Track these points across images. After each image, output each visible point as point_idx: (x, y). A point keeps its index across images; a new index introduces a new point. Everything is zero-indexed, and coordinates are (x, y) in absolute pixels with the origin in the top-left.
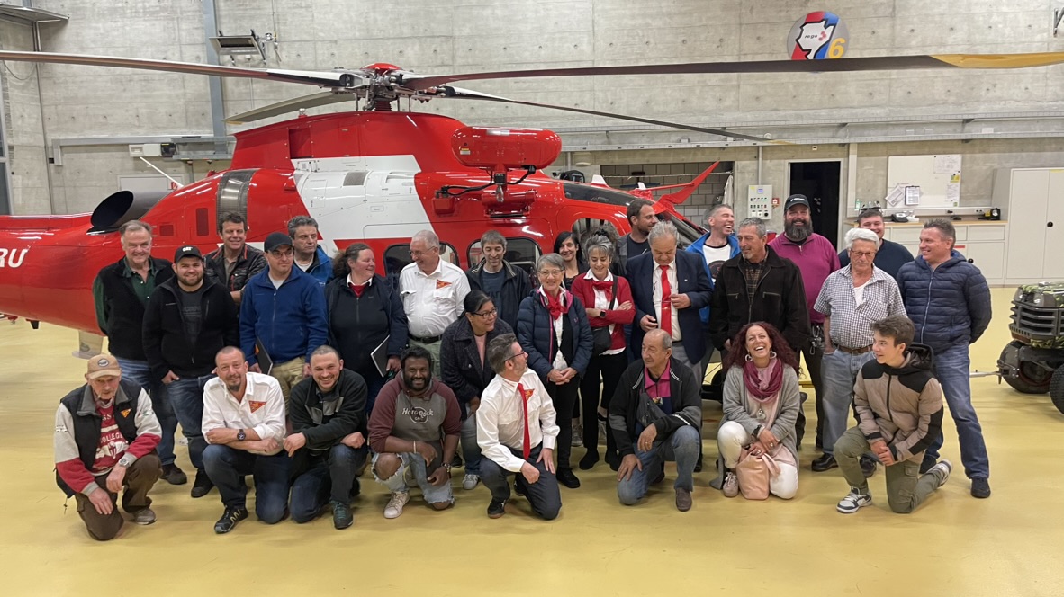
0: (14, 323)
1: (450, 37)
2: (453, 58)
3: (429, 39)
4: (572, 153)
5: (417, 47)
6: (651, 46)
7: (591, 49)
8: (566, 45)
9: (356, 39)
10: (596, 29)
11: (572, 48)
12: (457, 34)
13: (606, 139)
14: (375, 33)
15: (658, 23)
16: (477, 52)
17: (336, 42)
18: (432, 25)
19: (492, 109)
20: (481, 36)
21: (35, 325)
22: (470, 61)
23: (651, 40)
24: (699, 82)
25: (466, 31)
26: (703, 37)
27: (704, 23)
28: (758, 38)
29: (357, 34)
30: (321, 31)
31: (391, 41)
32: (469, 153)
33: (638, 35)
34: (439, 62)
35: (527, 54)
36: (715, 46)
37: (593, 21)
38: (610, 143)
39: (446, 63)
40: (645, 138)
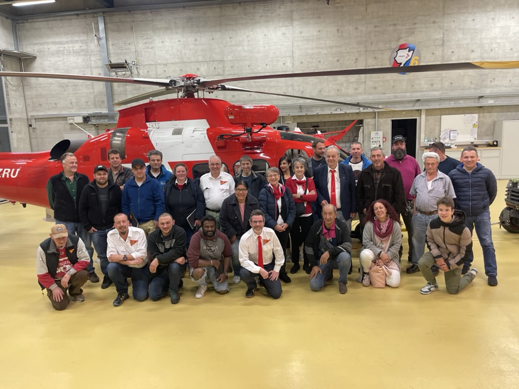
0: (14, 204)
1: (222, 61)
2: (224, 71)
3: (211, 62)
4: (283, 117)
5: (206, 66)
6: (321, 63)
7: (292, 65)
8: (280, 63)
9: (176, 63)
10: (294, 55)
11: (282, 65)
12: (225, 59)
13: (299, 110)
14: (186, 60)
15: (324, 51)
16: (235, 68)
17: (166, 65)
18: (213, 55)
19: (243, 96)
20: (237, 60)
21: (24, 206)
22: (232, 72)
23: (322, 61)
24: (345, 80)
25: (230, 58)
26: (347, 58)
27: (348, 51)
28: (375, 58)
29: (177, 61)
30: (159, 59)
31: (193, 64)
32: (233, 118)
33: (315, 58)
34: (217, 73)
35: (260, 68)
36: (353, 62)
37: (293, 51)
38: (301, 112)
39: (221, 74)
40: (319, 109)
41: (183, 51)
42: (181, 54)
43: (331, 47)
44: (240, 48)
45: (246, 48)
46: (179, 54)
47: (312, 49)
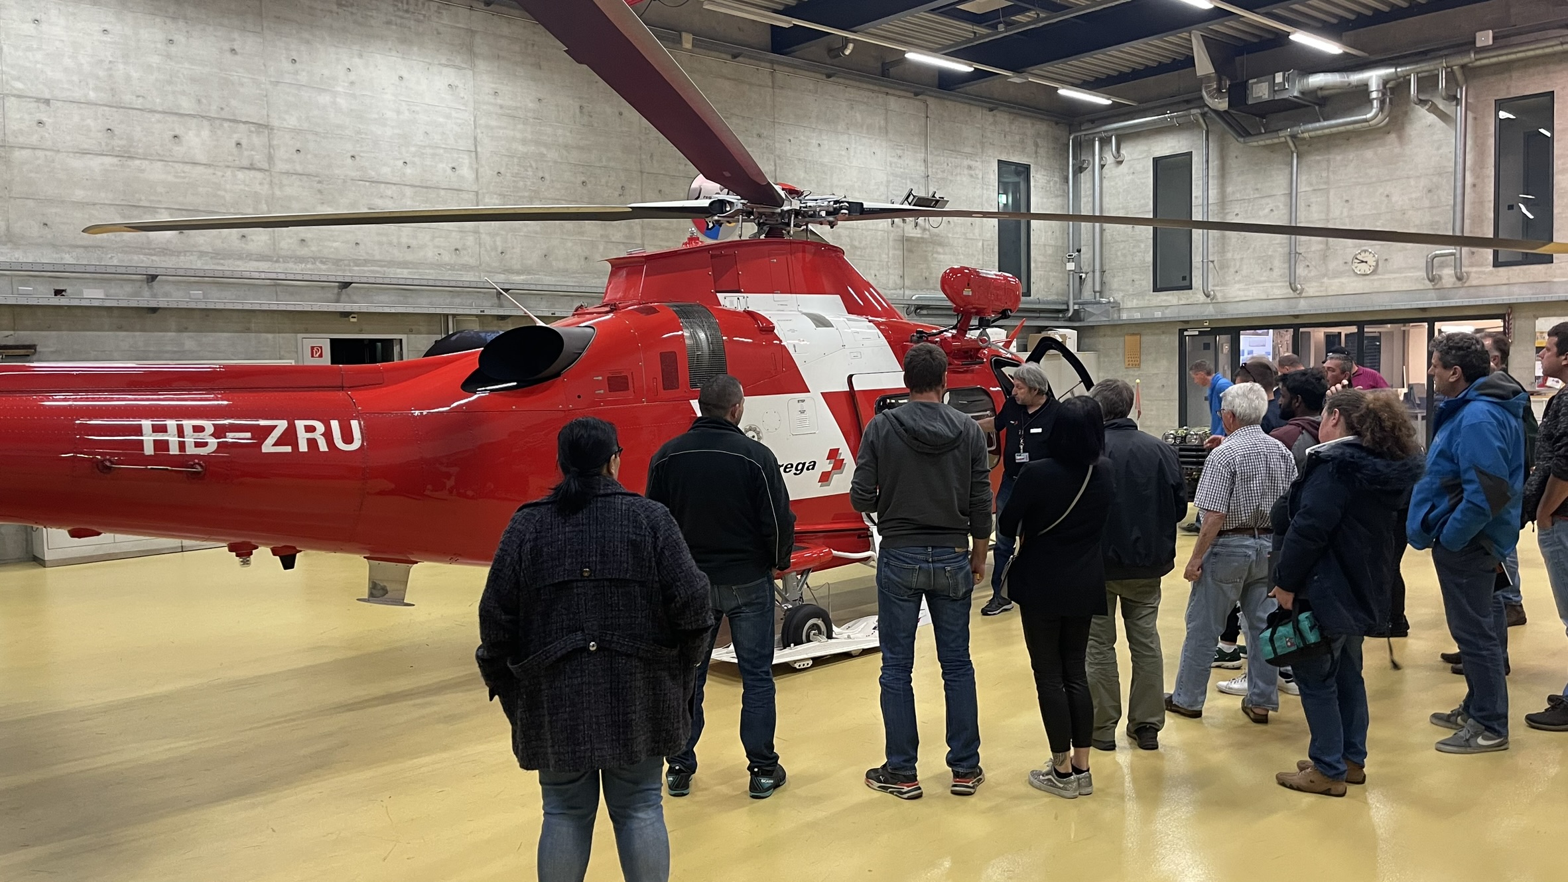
1: (264, 127)
2: (270, 158)
3: (226, 124)
5: (205, 133)
6: (547, 182)
7: (474, 176)
8: (441, 166)
9: (89, 103)
10: (479, 149)
11: (449, 171)
12: (275, 123)
14: (128, 98)
15: (552, 155)
16: (309, 156)
17: (47, 102)
18: (233, 103)
19: (335, 244)
20: (316, 134)
21: (288, 563)
22: (299, 168)
23: (547, 176)
24: (602, 236)
25: (292, 121)
26: (603, 181)
27: (604, 163)
28: (660, 191)
29: (92, 95)
30: (18, 79)
31: (158, 116)
32: (970, 294)
33: (531, 166)
34: (246, 163)
35: (385, 170)
36: (617, 194)
37: (475, 138)
39: (259, 165)
40: (544, 303)
41: (121, 66)
42: (111, 76)
43: (566, 147)
44: (324, 99)
45: (342, 101)
46: (101, 73)
47: (524, 142)
